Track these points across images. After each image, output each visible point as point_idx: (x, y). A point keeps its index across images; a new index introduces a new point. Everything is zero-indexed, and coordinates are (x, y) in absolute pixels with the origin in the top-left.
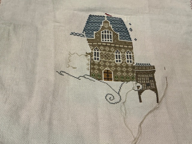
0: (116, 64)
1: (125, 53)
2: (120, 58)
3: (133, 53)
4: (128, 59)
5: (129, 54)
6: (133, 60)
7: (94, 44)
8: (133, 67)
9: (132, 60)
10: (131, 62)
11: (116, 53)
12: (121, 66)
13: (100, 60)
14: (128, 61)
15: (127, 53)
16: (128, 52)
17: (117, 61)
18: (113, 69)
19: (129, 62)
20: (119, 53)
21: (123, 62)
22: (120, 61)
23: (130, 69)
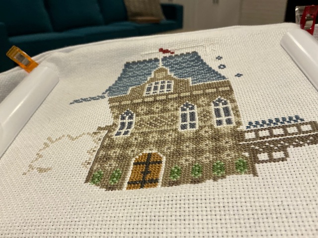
0: (181, 135)
1: (209, 105)
4: (218, 116)
5: (221, 107)
7: (123, 103)
8: (238, 135)
9: (232, 117)
13: (132, 134)
16: (220, 101)
17: (184, 127)
20: (192, 108)
22: (193, 126)
23: (227, 142)
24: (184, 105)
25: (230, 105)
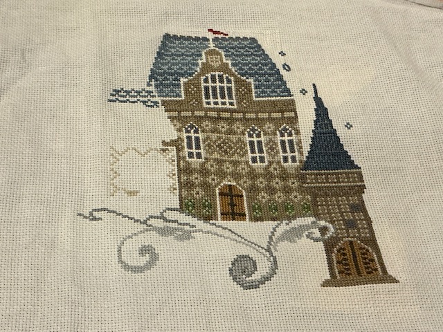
0: (253, 169)
1: (275, 134)
2: (261, 151)
3: (298, 133)
5: (286, 138)
6: (301, 153)
9: (297, 154)
10: (294, 159)
11: (251, 136)
12: (268, 175)
13: (206, 159)
14: (286, 159)
15: (282, 135)
16: (285, 130)
17: (254, 160)
18: (245, 182)
19: (290, 160)
20: (259, 136)
21: (271, 163)
23: (293, 183)
24: (250, 129)
25: (294, 137)
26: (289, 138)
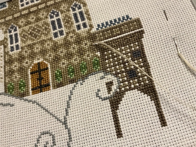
0: (56, 43)
1: (69, 11)
2: (60, 26)
3: (85, 5)
4: (77, 21)
5: (77, 11)
6: (89, 19)
7: (7, 19)
8: (92, 37)
9: (86, 21)
10: (85, 25)
11: (52, 17)
12: (67, 44)
13: (22, 48)
14: (79, 27)
15: (74, 10)
16: (76, 5)
17: (56, 35)
18: (50, 56)
19: (82, 27)
20: (57, 15)
21: (68, 34)
22: (61, 33)
23: (86, 44)
24: (51, 12)
25: (83, 9)
26: (80, 10)
